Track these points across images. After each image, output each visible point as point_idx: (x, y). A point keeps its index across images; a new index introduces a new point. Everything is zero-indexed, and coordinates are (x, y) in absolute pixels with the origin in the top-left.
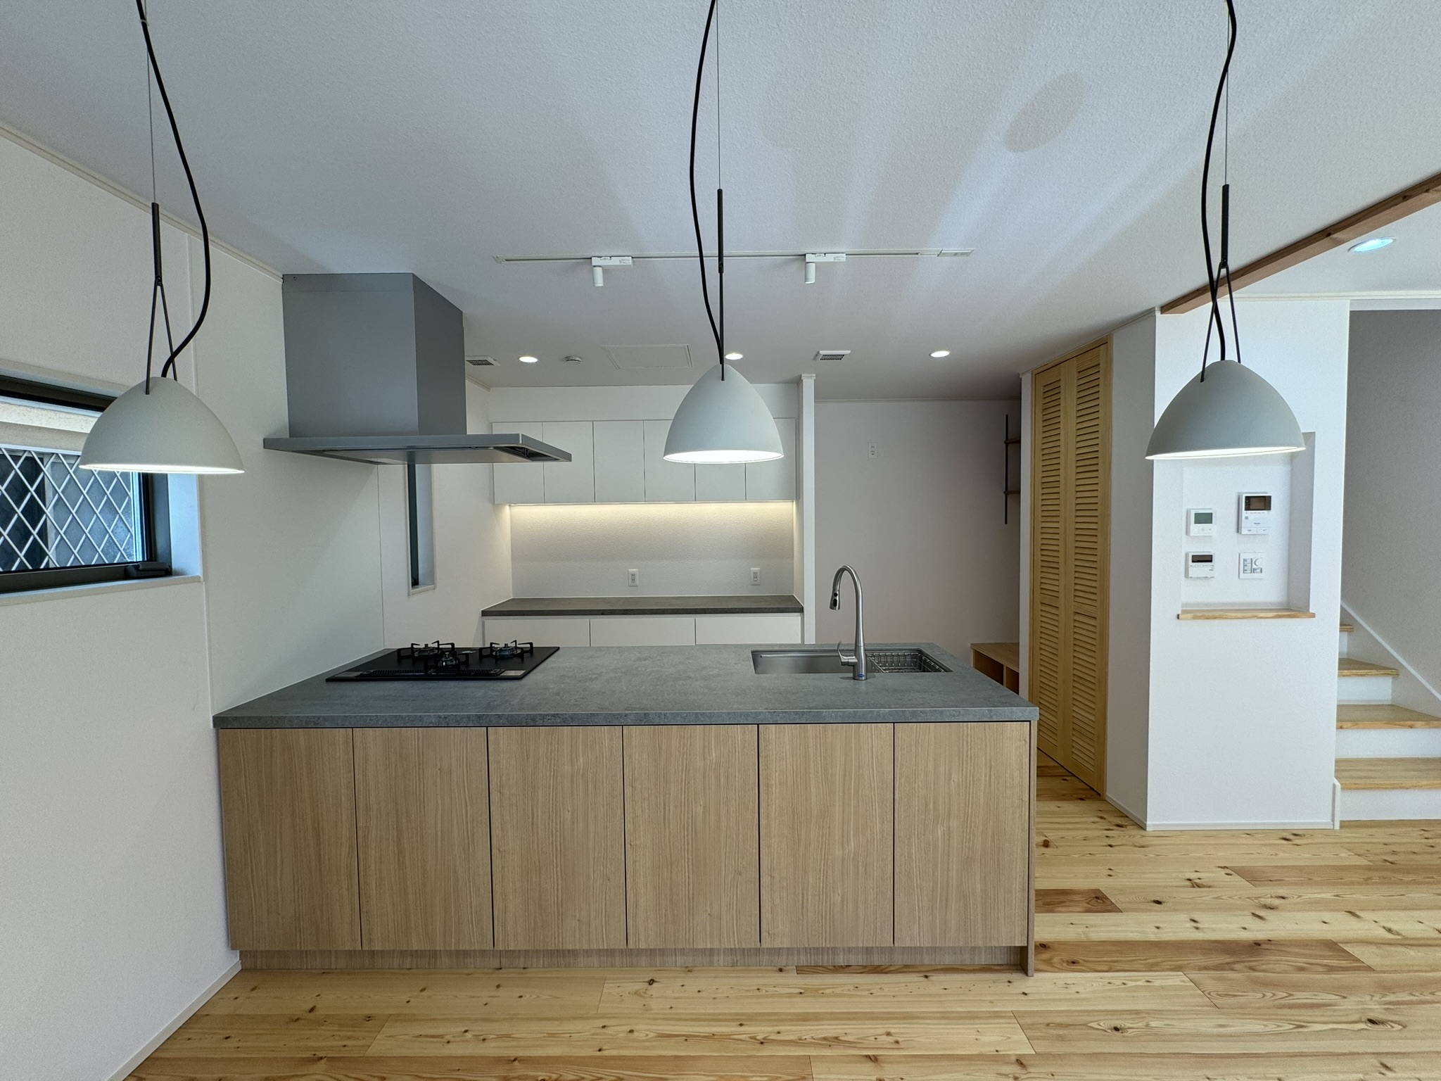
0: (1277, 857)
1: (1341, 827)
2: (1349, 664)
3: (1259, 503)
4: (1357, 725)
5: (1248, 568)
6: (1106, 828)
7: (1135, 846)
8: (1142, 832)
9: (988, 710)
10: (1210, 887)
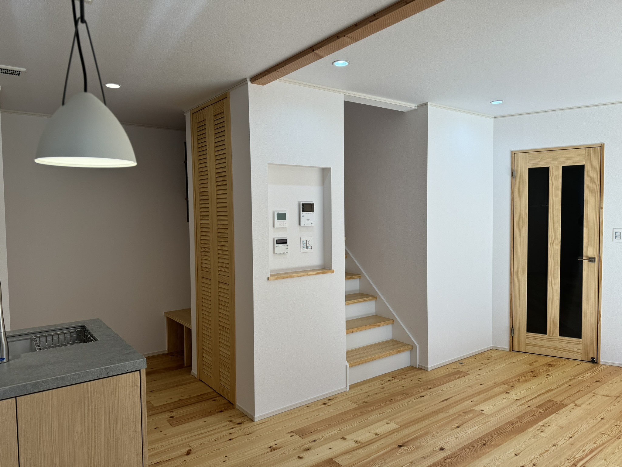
0: (319, 416)
1: (350, 388)
2: (350, 297)
3: (307, 208)
4: (358, 329)
5: (305, 246)
6: (231, 427)
7: (246, 435)
8: (252, 424)
9: (105, 369)
10: (280, 448)
